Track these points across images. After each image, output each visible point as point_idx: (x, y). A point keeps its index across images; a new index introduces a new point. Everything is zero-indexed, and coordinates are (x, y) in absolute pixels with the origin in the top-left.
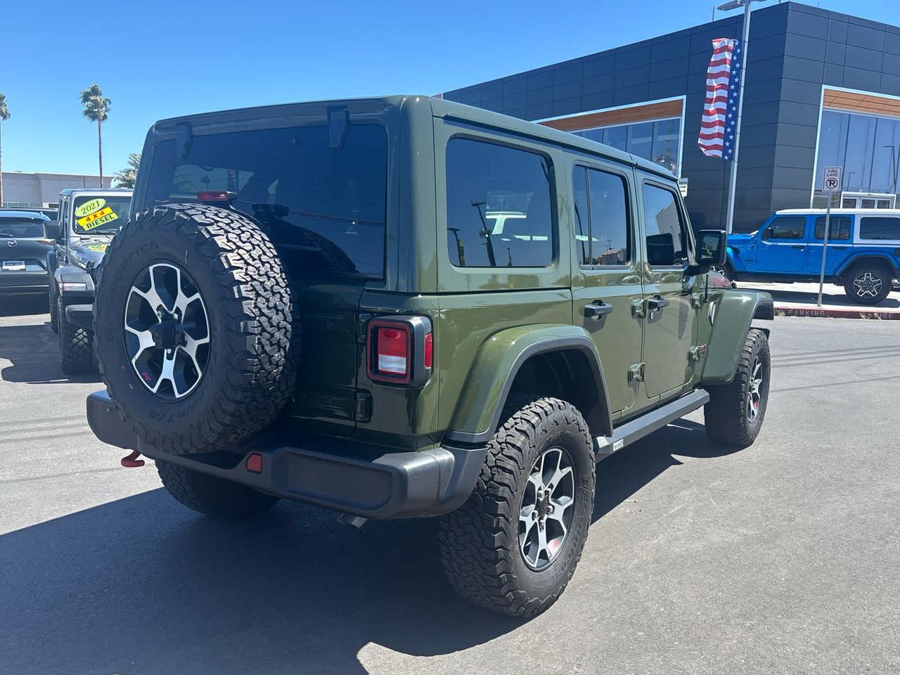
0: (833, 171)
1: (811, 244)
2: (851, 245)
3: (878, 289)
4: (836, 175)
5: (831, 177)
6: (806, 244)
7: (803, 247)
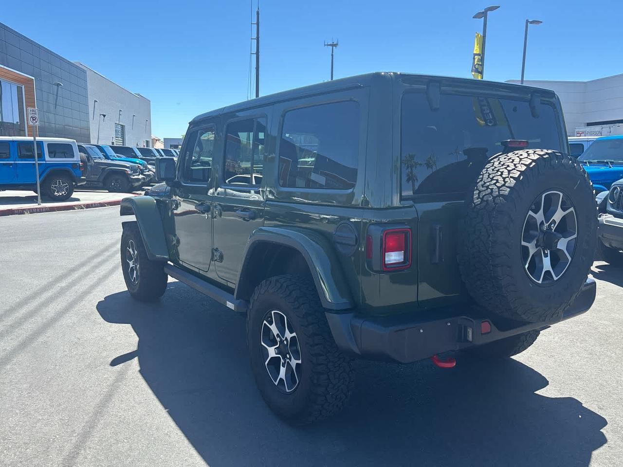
0: (33, 111)
1: (17, 162)
2: (45, 162)
3: (67, 189)
4: (36, 114)
5: (32, 115)
6: (13, 162)
7: (11, 164)
